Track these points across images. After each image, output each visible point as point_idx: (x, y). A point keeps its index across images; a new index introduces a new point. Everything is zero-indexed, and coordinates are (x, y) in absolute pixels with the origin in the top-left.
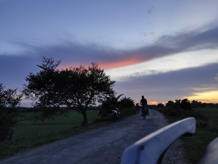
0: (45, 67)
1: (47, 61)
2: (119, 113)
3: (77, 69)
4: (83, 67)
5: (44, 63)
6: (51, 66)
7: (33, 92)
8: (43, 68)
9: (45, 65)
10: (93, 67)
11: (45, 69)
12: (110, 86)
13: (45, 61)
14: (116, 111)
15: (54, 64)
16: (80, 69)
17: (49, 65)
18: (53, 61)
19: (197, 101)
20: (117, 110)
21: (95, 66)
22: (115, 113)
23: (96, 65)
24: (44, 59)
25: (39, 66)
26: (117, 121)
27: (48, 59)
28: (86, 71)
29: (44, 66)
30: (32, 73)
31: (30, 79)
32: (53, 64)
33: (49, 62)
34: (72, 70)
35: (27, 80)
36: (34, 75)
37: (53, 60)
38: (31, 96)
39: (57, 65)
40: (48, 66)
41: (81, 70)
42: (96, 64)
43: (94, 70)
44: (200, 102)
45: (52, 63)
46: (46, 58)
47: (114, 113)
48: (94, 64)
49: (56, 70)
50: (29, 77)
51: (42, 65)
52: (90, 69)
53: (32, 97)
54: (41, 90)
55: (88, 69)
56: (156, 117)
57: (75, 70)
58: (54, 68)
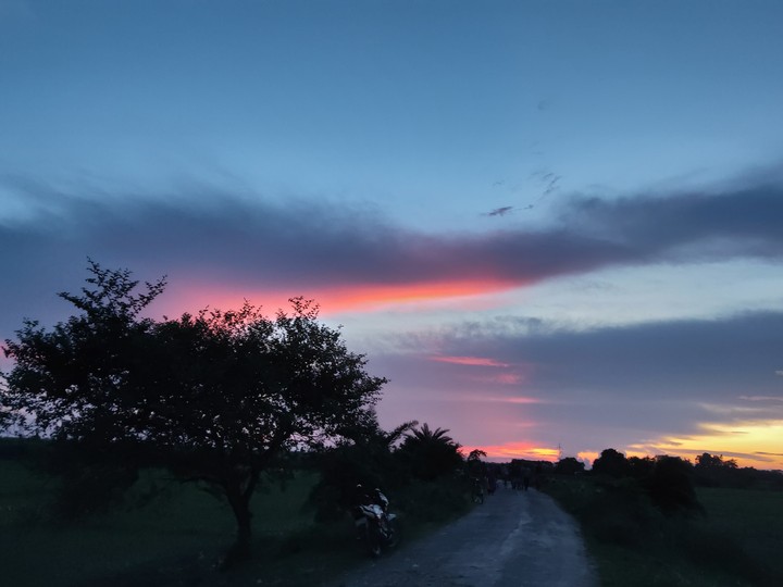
0: (94, 305)
1: (107, 279)
2: (392, 516)
3: (228, 317)
4: (253, 311)
5: (92, 288)
6: (120, 300)
7: (27, 404)
8: (86, 307)
9: (95, 295)
10: (298, 315)
11: (92, 312)
12: (363, 398)
13: (97, 280)
14: (378, 511)
15: (134, 293)
16: (243, 315)
17: (113, 296)
18: (132, 285)
19: (717, 460)
20: (382, 505)
21: (305, 312)
22: (373, 520)
23: (309, 310)
24: (96, 269)
25: (70, 299)
26: (378, 552)
27: (110, 274)
28: (266, 328)
29: (89, 299)
30: (36, 323)
31: (21, 348)
32: (129, 293)
33: (112, 283)
34: (207, 317)
35: (7, 353)
36: (44, 333)
37: (131, 279)
38: (18, 421)
39: (146, 300)
40: (106, 301)
41: (245, 321)
42: (312, 305)
43: (299, 327)
44: (731, 463)
45: (125, 289)
46: (103, 268)
47: (369, 518)
48: (303, 303)
49: (138, 319)
50: (18, 342)
51: (81, 295)
52: (283, 322)
53: (21, 424)
54: (64, 395)
55: (273, 319)
56: (546, 540)
57: (222, 318)
58: (131, 310)
